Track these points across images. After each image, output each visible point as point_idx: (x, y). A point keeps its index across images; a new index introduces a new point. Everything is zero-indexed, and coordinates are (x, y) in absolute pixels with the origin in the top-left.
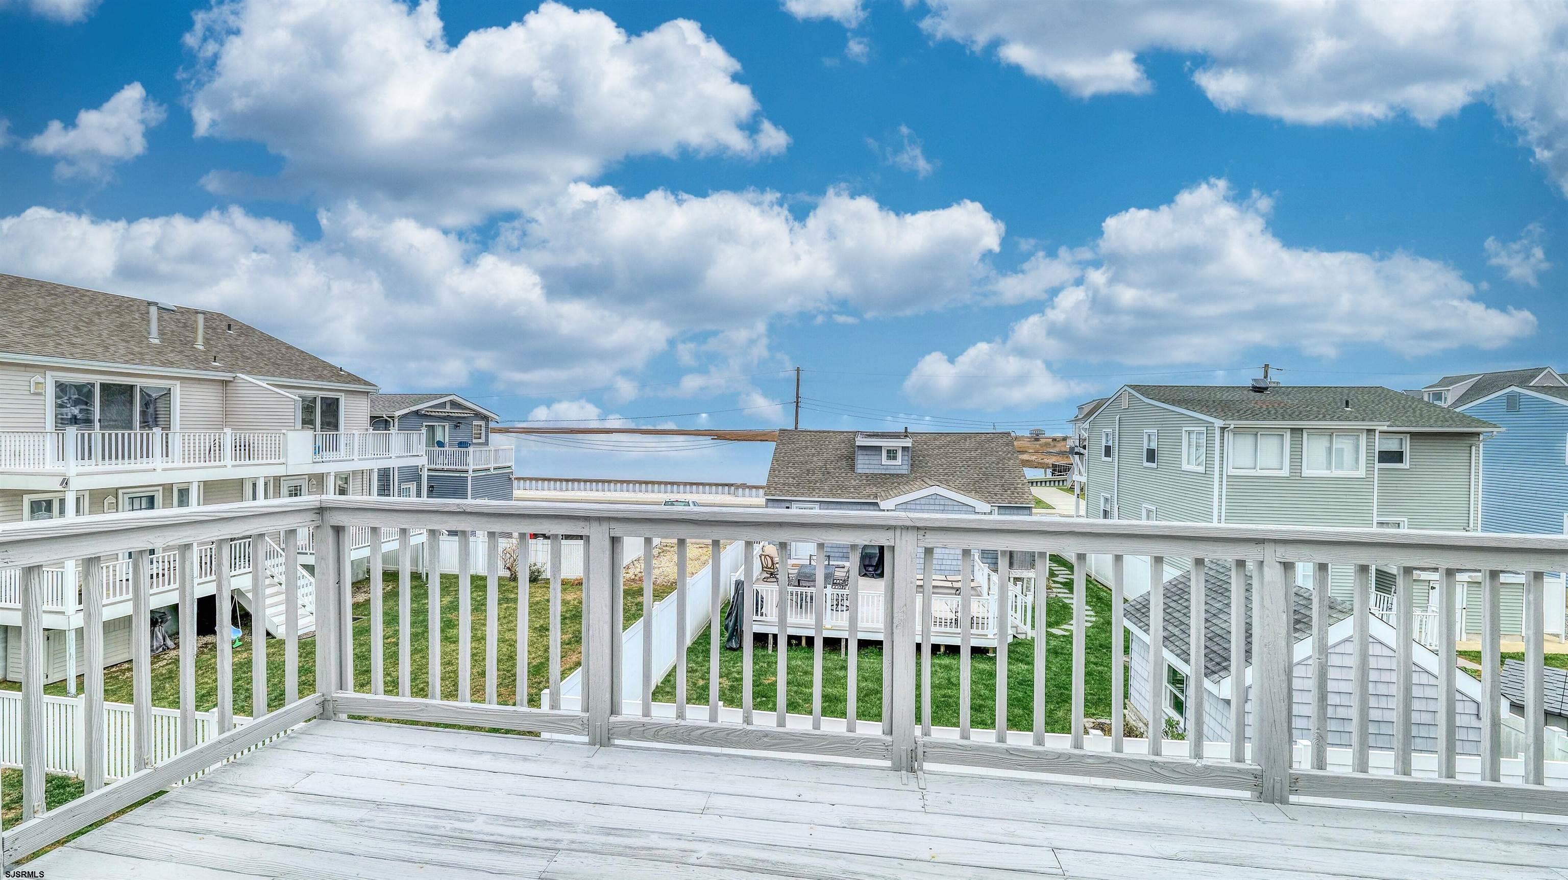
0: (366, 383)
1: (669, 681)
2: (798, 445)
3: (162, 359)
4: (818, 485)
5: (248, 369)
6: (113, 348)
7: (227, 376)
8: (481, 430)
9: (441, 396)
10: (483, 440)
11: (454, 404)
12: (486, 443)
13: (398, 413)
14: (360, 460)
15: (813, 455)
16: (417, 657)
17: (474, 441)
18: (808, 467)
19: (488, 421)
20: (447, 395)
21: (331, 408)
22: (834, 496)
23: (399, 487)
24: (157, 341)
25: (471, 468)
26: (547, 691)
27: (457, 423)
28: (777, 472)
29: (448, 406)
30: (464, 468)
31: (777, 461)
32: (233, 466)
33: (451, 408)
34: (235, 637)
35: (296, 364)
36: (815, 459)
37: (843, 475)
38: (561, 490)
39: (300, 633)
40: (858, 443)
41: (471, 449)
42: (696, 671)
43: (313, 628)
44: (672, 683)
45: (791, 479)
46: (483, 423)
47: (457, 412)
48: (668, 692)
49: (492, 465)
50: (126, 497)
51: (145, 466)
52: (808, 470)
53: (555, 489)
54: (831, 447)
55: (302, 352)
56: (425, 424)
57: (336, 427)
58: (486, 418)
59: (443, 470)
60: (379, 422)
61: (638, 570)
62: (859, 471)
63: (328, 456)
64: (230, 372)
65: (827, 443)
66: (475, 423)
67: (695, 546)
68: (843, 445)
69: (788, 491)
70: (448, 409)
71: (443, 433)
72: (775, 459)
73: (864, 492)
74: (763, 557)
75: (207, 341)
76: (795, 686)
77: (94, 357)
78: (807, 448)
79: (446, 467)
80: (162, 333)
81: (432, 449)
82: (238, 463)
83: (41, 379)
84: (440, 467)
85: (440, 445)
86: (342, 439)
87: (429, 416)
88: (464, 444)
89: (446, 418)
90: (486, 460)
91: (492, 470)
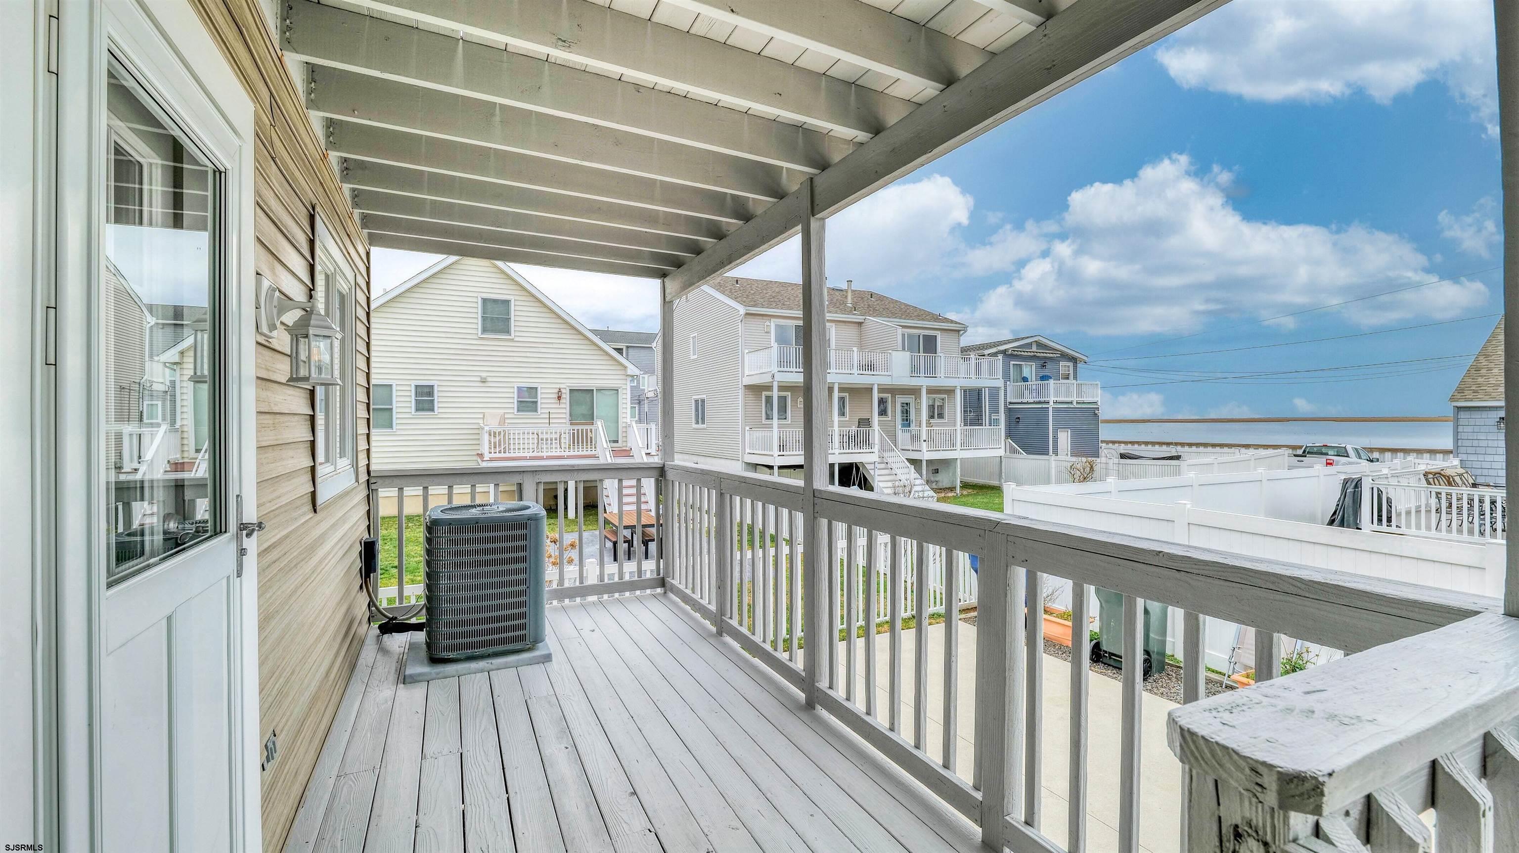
0: (958, 324)
5: (875, 314)
7: (860, 319)
8: (1069, 371)
9: (1027, 337)
10: (1070, 378)
11: (1039, 345)
12: (1075, 380)
13: (987, 352)
14: (946, 378)
17: (1062, 380)
19: (1076, 363)
20: (1033, 337)
21: (931, 341)
23: (990, 408)
24: (826, 303)
25: (1052, 400)
27: (1043, 363)
29: (1034, 346)
30: (1046, 400)
32: (858, 375)
33: (1037, 349)
35: (909, 313)
41: (1051, 382)
46: (1071, 364)
47: (1043, 353)
49: (1075, 400)
56: (1012, 363)
57: (934, 350)
58: (1074, 360)
59: (1027, 403)
63: (924, 375)
64: (863, 317)
66: (1062, 362)
70: (1034, 350)
71: (1029, 370)
75: (855, 301)
77: (791, 308)
79: (1030, 400)
80: (831, 300)
81: (1020, 384)
82: (861, 372)
83: (769, 324)
84: (1025, 400)
85: (1025, 379)
86: (938, 359)
87: (1016, 355)
88: (1044, 378)
89: (1033, 358)
90: (1068, 393)
91: (1075, 403)
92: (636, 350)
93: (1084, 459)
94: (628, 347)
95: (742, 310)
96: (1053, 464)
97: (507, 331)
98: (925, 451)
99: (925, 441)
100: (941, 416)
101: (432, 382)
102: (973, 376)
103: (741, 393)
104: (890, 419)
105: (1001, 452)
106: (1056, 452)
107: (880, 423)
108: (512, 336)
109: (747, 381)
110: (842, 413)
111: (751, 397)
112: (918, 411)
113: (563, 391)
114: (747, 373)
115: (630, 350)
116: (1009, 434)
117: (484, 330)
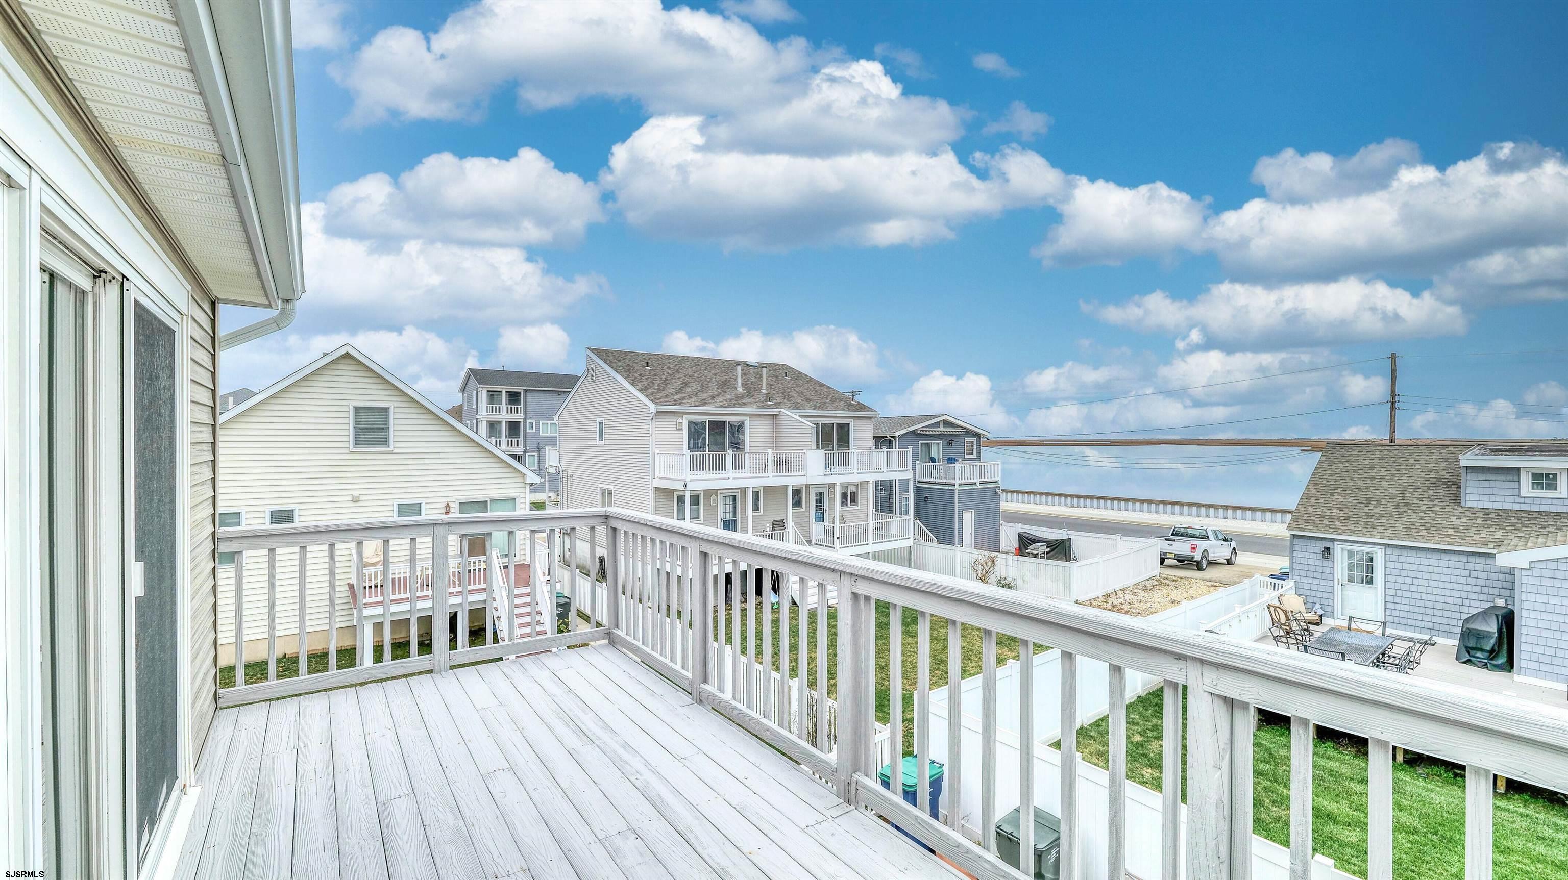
0: (870, 410)
1: (1098, 726)
2: (1355, 465)
3: (740, 402)
4: (1384, 520)
5: (789, 405)
6: (716, 397)
7: (775, 411)
8: (973, 446)
9: (935, 416)
10: (974, 456)
11: (947, 423)
12: (978, 459)
13: (897, 434)
14: (858, 473)
15: (1383, 478)
16: (880, 642)
17: (967, 457)
18: (1370, 494)
19: (979, 437)
20: (940, 416)
21: (844, 430)
22: (1411, 538)
23: (900, 497)
24: (740, 390)
25: (957, 482)
26: (916, 692)
27: (950, 441)
28: (1312, 500)
29: (942, 425)
30: (952, 481)
31: (1315, 484)
32: (773, 477)
33: (944, 428)
34: (774, 601)
35: (823, 398)
36: (1384, 484)
37: (1437, 508)
38: (1072, 506)
39: (809, 607)
40: (1463, 463)
41: (957, 465)
42: (1137, 724)
43: (816, 605)
44: (1102, 728)
45: (1335, 511)
46: (974, 440)
47: (949, 431)
48: (1092, 737)
49: (978, 480)
50: (722, 495)
51: (721, 476)
52: (1369, 500)
53: (1066, 505)
54: (1418, 467)
55: (830, 388)
56: (921, 442)
57: (848, 446)
58: (977, 435)
59: (935, 483)
60: (881, 441)
61: (1120, 601)
62: (1470, 504)
63: (837, 469)
64: (777, 408)
65: (1412, 461)
66: (967, 440)
67: (1206, 583)
68: (1444, 465)
69: (1328, 526)
70: (942, 428)
71: (937, 449)
72: (1313, 482)
73: (1476, 537)
74: (1272, 609)
75: (770, 386)
76: (1270, 781)
77: (704, 404)
78: (1372, 467)
79: (937, 480)
80: (745, 385)
81: (927, 464)
82: (776, 474)
83: (681, 421)
84: (932, 480)
85: (933, 460)
86: (851, 456)
87: (925, 435)
88: (951, 460)
89: (940, 436)
90: (973, 474)
91: (978, 484)
92: (535, 394)
93: (986, 553)
94: (525, 391)
95: (653, 408)
96: (958, 554)
97: (385, 442)
98: (838, 549)
99: (838, 538)
100: (853, 501)
101: (293, 505)
102: (885, 468)
103: (651, 494)
104: (804, 510)
105: (910, 543)
106: (961, 542)
107: (795, 515)
108: (391, 448)
109: (658, 483)
110: (756, 508)
111: (662, 499)
112: (832, 500)
113: (451, 505)
114: (657, 474)
115: (528, 394)
116: (918, 515)
117: (357, 443)
